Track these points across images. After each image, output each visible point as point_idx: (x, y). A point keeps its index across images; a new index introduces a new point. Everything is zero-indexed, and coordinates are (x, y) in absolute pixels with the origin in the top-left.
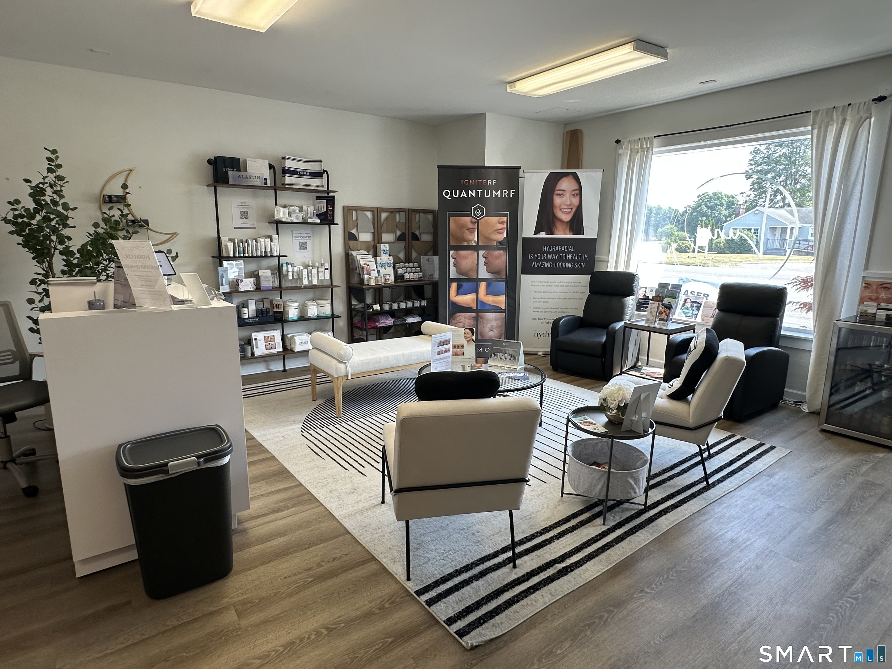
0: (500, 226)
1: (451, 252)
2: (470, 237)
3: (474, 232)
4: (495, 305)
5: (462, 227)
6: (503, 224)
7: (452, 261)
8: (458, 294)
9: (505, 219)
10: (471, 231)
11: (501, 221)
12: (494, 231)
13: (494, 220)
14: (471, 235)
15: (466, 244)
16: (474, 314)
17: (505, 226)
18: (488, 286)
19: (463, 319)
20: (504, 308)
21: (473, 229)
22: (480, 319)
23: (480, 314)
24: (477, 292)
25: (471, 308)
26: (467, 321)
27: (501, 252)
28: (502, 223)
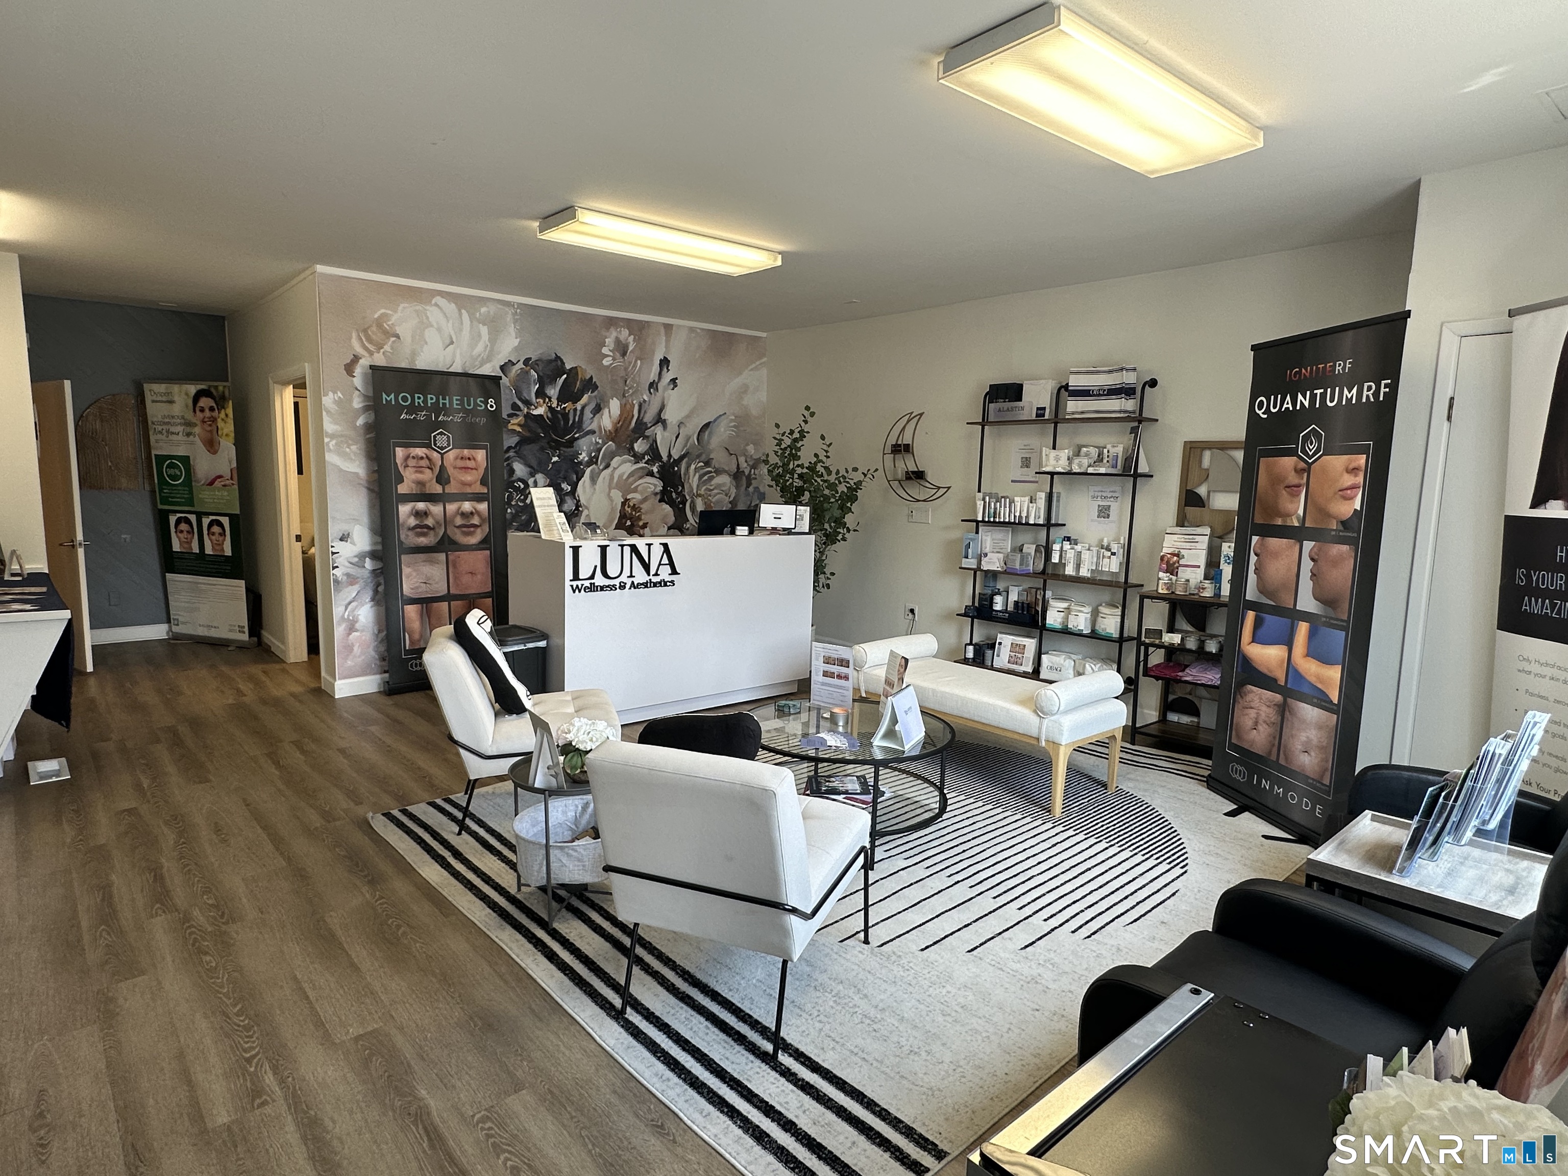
0: (1348, 480)
1: (1255, 539)
2: (1290, 507)
3: (1298, 495)
4: (1320, 686)
5: (1277, 480)
6: (1356, 475)
7: (1253, 559)
8: (1254, 640)
9: (1362, 460)
10: (1293, 489)
11: (1351, 467)
12: (1335, 494)
13: (1337, 462)
14: (1292, 502)
15: (1279, 522)
16: (1278, 698)
17: (1360, 479)
18: (1312, 634)
19: (1256, 703)
20: (1336, 701)
21: (1298, 486)
22: (1287, 713)
23: (1289, 700)
24: (1289, 643)
25: (1275, 680)
26: (1264, 708)
27: (1345, 548)
28: (1354, 471)
